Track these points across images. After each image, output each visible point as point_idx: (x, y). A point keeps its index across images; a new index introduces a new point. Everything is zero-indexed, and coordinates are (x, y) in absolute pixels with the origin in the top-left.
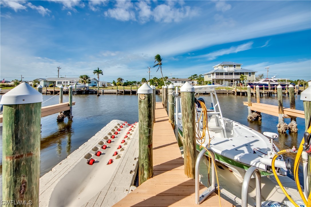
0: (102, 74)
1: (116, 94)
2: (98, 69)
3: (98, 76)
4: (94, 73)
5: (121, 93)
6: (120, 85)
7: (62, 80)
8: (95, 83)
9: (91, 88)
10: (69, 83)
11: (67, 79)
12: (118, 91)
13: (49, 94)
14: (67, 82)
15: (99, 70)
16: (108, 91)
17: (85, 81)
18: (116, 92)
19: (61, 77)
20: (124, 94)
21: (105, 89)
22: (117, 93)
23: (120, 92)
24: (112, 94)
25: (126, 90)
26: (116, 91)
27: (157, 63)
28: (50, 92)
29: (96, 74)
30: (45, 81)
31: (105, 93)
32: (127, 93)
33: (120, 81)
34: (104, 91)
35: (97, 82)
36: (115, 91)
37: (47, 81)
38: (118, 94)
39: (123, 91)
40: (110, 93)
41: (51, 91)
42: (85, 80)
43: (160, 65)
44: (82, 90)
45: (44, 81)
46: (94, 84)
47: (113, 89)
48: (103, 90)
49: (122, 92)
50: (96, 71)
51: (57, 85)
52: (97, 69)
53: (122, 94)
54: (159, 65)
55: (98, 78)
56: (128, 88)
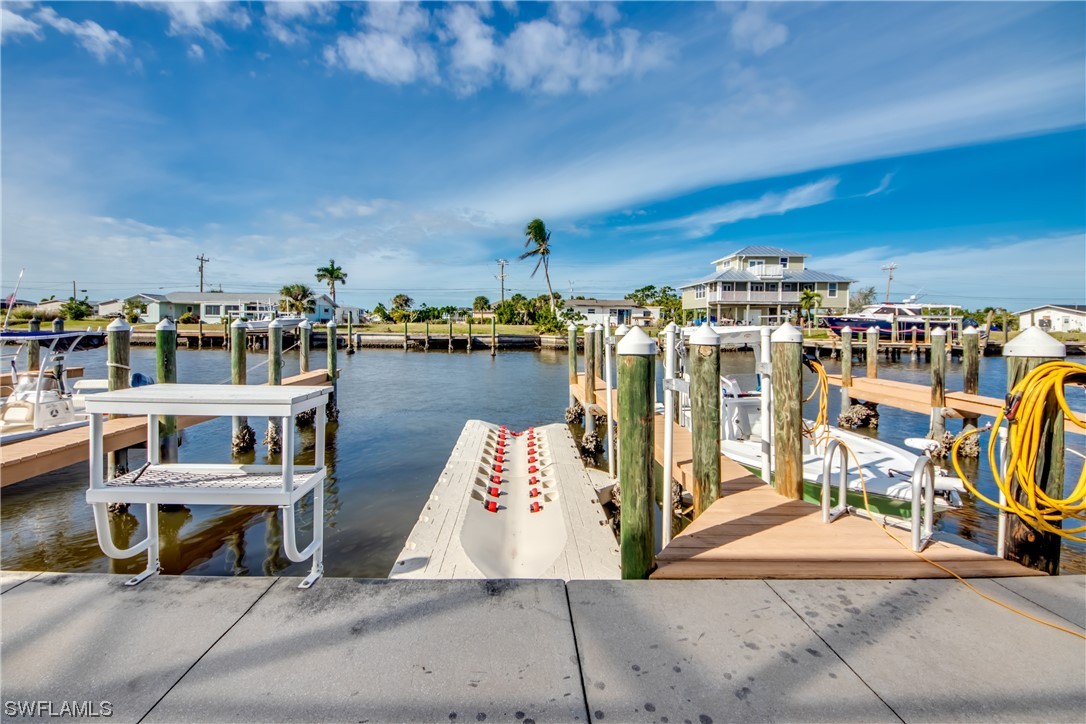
0: (344, 282)
1: (402, 347)
2: (333, 262)
3: (333, 287)
4: (318, 276)
5: (418, 346)
6: (406, 318)
7: (219, 300)
8: (326, 311)
9: (318, 327)
10: (242, 312)
11: (235, 296)
12: (408, 338)
13: (184, 344)
14: (236, 308)
15: (335, 268)
16: (375, 338)
17: (298, 303)
18: (400, 341)
19: (213, 292)
20: (429, 349)
21: (363, 331)
22: (405, 345)
23: (413, 342)
24: (389, 347)
25: (434, 336)
26: (404, 338)
27: (534, 246)
28: (186, 340)
29: (326, 281)
30: (165, 303)
31: (365, 346)
32: (438, 345)
33: (401, 305)
34: (362, 337)
35: (331, 309)
36: (399, 339)
37: (169, 303)
38: (408, 347)
39: (426, 338)
40: (383, 347)
41: (189, 338)
42: (297, 300)
43: (543, 253)
44: (293, 336)
45: (161, 303)
46: (324, 316)
47: (390, 331)
48: (359, 336)
49: (422, 342)
50: (326, 270)
51: (203, 317)
52: (328, 266)
53: (422, 350)
54: (540, 256)
55: (333, 293)
56: (438, 331)
